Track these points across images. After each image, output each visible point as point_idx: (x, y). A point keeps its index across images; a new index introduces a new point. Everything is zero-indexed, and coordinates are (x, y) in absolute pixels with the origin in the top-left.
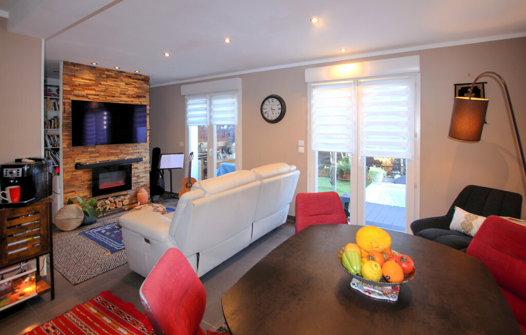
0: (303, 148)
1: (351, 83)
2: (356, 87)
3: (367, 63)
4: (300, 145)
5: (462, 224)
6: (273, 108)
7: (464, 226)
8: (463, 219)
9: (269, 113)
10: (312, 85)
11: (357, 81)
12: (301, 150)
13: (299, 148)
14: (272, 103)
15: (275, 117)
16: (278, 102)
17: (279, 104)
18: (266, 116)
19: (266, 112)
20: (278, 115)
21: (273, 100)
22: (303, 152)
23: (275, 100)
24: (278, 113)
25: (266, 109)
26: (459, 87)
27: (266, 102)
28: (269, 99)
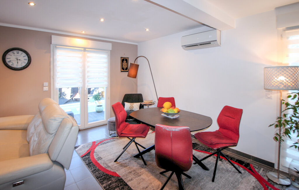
0: (47, 88)
1: (82, 50)
3: (90, 41)
4: (44, 86)
5: (130, 107)
6: (19, 59)
7: (130, 108)
8: (130, 106)
9: (14, 62)
10: (57, 46)
11: (85, 49)
12: (46, 89)
13: (44, 88)
14: (18, 55)
15: (20, 66)
16: (24, 54)
17: (25, 56)
18: (10, 64)
19: (10, 61)
20: (24, 65)
21: (18, 52)
22: (47, 90)
23: (20, 52)
24: (24, 63)
25: (9, 58)
26: (122, 59)
27: (11, 53)
28: (13, 51)
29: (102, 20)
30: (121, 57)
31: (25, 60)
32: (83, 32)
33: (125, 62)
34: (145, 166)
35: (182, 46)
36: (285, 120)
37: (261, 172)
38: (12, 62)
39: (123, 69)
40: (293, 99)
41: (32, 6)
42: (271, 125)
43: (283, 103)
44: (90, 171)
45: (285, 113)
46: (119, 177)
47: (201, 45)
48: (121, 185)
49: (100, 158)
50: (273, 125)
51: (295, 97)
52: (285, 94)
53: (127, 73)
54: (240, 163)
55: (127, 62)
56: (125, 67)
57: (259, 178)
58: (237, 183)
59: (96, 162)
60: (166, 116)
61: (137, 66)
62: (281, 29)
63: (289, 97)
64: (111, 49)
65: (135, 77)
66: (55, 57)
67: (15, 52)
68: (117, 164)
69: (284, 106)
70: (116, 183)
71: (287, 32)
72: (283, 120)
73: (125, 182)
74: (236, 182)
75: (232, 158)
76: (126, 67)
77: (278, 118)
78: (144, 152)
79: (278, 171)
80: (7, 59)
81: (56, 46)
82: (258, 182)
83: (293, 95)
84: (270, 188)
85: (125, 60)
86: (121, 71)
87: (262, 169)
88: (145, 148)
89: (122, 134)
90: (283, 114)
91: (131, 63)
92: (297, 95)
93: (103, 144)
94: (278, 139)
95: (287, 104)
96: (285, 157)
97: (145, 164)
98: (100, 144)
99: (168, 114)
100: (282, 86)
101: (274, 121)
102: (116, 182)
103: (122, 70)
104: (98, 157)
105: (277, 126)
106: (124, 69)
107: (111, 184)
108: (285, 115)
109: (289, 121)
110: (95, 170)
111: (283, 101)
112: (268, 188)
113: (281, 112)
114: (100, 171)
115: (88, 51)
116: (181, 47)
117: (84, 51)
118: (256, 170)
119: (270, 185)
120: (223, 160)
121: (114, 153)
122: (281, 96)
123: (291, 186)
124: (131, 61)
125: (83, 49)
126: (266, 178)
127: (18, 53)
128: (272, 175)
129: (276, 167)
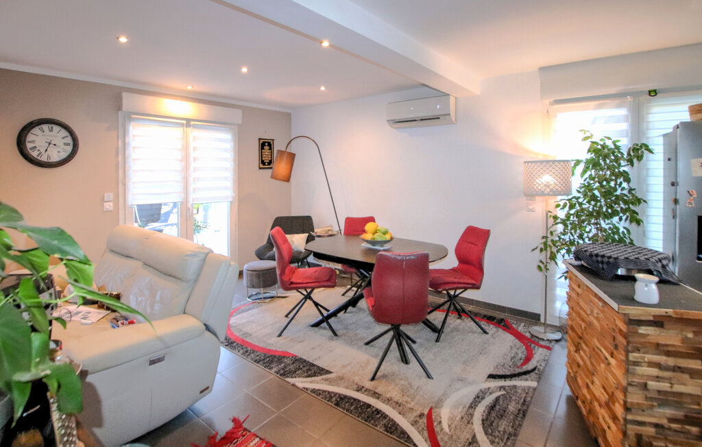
0: (111, 204)
1: (183, 124)
2: (185, 128)
4: (105, 200)
6: (53, 142)
9: (42, 150)
10: (134, 116)
11: (188, 123)
12: (109, 206)
13: (106, 204)
14: (51, 133)
15: (55, 158)
16: (64, 133)
17: (67, 136)
18: (34, 154)
19: (35, 147)
20: (64, 155)
21: (52, 128)
22: (112, 209)
23: (56, 128)
24: (65, 151)
25: (33, 142)
26: (261, 141)
27: (36, 130)
28: (42, 126)
29: (244, 70)
30: (260, 139)
31: (66, 144)
32: (189, 88)
33: (267, 147)
34: (335, 337)
35: (388, 121)
36: (552, 241)
37: (521, 328)
38: (39, 150)
39: (263, 163)
40: (561, 209)
41: (123, 44)
42: (534, 250)
43: (551, 216)
44: (239, 354)
45: (552, 229)
46: (296, 356)
47: (421, 120)
48: (304, 367)
49: (246, 334)
50: (536, 248)
51: (565, 206)
52: (552, 201)
53: (271, 170)
54: (490, 319)
55: (270, 149)
56: (267, 160)
57: (519, 336)
58: (486, 345)
59: (244, 341)
60: (370, 246)
61: (292, 157)
62: (547, 102)
63: (558, 206)
64: (240, 122)
65: (287, 179)
66: (127, 138)
67: (45, 127)
68: (283, 339)
69: (551, 221)
70: (295, 365)
71: (554, 106)
72: (549, 240)
73: (308, 362)
74: (485, 343)
75: (476, 315)
76: (270, 159)
77: (543, 237)
78: (330, 316)
79: (545, 324)
80: (29, 142)
81: (129, 116)
82: (517, 341)
83: (562, 203)
84: (533, 345)
85: (266, 144)
86: (260, 168)
87: (523, 324)
88: (328, 310)
89: (292, 283)
90: (549, 231)
91: (278, 151)
92: (567, 202)
93: (242, 312)
94: (543, 268)
95: (555, 218)
96: (554, 301)
97: (335, 334)
98: (235, 314)
99: (373, 242)
100: (548, 190)
101: (539, 242)
102: (293, 363)
103: (261, 166)
104: (241, 333)
105: (541, 250)
106: (265, 164)
107: (285, 367)
108: (551, 233)
109: (556, 242)
110: (247, 351)
111: (549, 214)
112: (530, 346)
113: (547, 230)
114: (257, 352)
115: (195, 127)
116: (387, 123)
117: (186, 127)
118: (514, 326)
119: (534, 342)
120: (463, 317)
121: (271, 325)
122: (547, 206)
123: (563, 340)
124: (278, 146)
125: (185, 122)
126: (528, 335)
127: (51, 130)
128: (537, 330)
129: (542, 320)
